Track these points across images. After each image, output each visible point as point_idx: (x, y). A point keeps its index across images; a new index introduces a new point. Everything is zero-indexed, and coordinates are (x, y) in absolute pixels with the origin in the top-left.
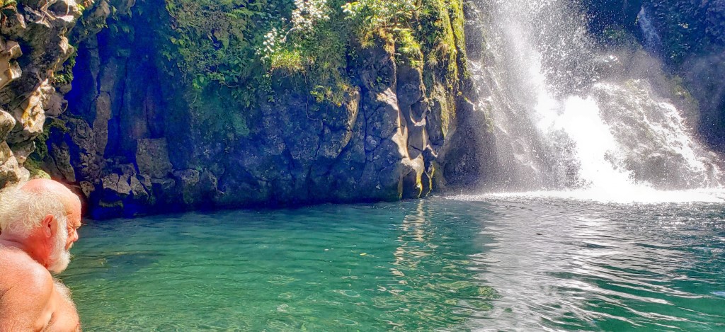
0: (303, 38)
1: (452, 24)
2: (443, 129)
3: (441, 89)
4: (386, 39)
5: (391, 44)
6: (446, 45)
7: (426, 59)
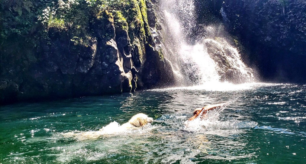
0: (65, 12)
1: (141, 10)
2: (140, 59)
3: (138, 40)
4: (109, 15)
5: (112, 18)
6: (138, 19)
7: (129, 26)
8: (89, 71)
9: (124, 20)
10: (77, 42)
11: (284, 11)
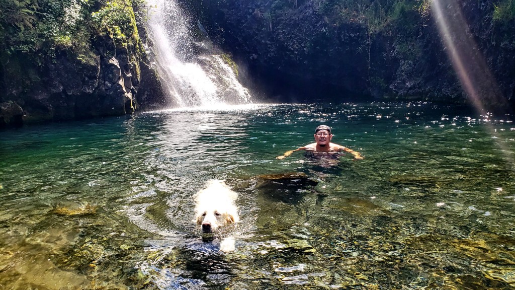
0: (70, 29)
2: (138, 78)
3: (135, 57)
4: (109, 31)
5: (112, 34)
7: (128, 42)
8: (94, 92)
9: (123, 36)
10: (84, 60)
11: (271, 26)
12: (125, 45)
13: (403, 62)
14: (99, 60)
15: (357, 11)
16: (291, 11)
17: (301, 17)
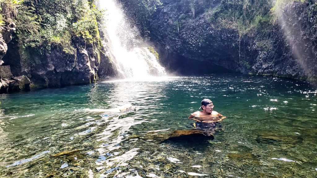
2: (98, 61)
3: (97, 49)
5: (84, 35)
8: (72, 70)
9: (91, 37)
10: (67, 51)
11: (178, 30)
12: (91, 42)
13: (261, 52)
14: (76, 52)
15: (232, 21)
16: (191, 20)
17: (197, 24)
